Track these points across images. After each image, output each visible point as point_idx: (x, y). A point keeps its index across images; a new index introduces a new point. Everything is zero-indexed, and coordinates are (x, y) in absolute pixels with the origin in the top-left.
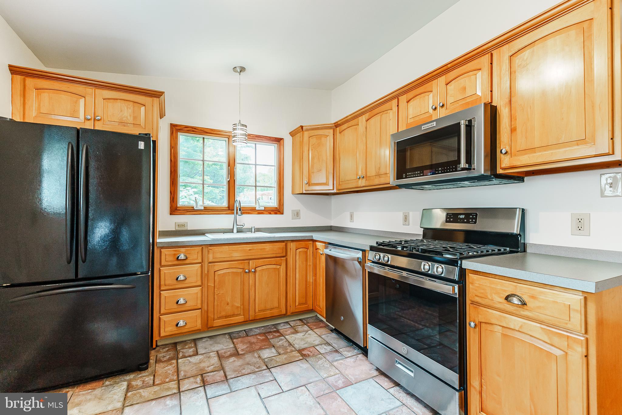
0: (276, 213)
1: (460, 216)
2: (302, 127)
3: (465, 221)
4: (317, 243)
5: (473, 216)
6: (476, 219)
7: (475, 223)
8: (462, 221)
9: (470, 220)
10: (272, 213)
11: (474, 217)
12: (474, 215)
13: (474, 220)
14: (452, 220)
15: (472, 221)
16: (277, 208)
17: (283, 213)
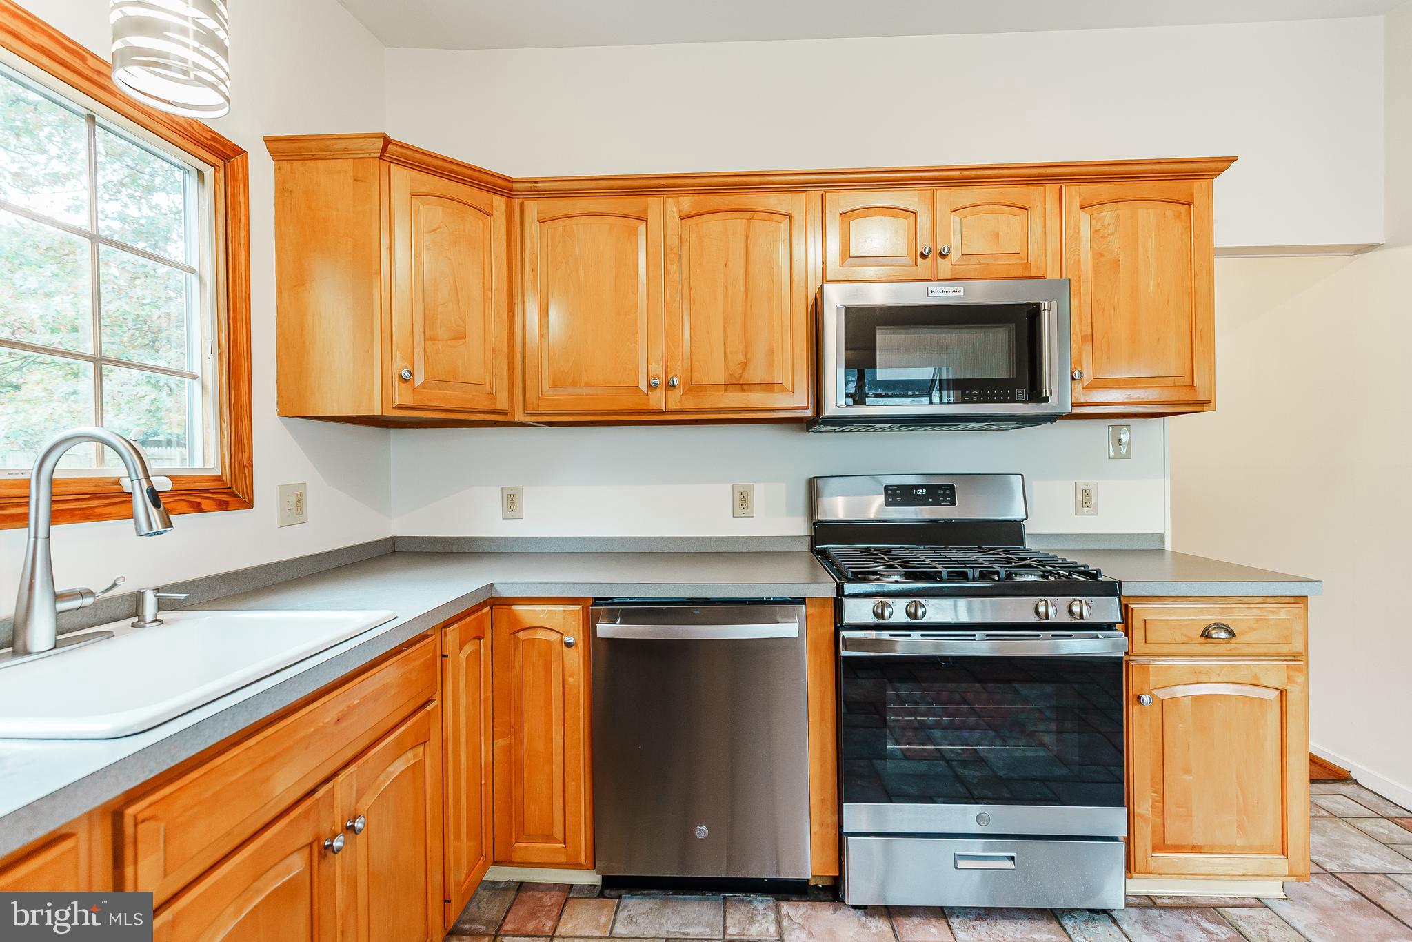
0: (223, 506)
1: (916, 492)
2: (387, 141)
3: (931, 500)
4: (518, 608)
5: (945, 490)
6: (953, 495)
7: (953, 503)
8: (921, 501)
9: (941, 499)
10: (206, 504)
11: (948, 492)
12: (947, 489)
13: (948, 499)
14: (899, 499)
15: (945, 500)
16: (219, 479)
17: (252, 501)
